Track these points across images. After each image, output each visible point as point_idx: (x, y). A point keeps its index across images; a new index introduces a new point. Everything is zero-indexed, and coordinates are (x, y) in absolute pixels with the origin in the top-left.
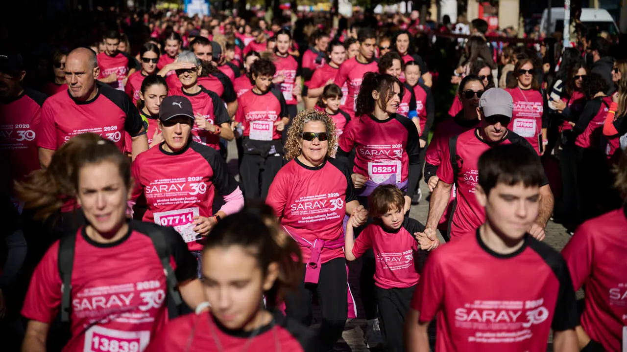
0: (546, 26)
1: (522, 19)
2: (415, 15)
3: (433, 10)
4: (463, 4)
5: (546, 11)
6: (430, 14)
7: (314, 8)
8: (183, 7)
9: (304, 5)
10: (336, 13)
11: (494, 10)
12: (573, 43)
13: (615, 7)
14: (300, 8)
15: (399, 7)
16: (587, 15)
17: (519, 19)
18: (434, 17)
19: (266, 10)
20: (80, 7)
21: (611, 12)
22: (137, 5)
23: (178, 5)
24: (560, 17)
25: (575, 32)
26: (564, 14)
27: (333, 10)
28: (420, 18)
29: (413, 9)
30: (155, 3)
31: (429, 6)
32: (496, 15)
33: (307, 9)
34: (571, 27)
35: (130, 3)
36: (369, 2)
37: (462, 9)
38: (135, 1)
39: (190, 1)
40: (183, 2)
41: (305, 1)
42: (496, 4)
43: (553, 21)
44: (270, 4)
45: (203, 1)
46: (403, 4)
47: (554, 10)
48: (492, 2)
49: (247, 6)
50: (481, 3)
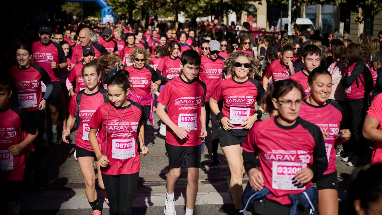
0: (280, 27)
1: (268, 23)
2: (216, 21)
3: (225, 19)
4: (239, 16)
5: (280, 19)
6: (223, 21)
7: (166, 19)
8: (101, 19)
9: (161, 18)
10: (177, 21)
11: (254, 20)
12: (293, 33)
13: (313, 17)
14: (159, 19)
15: (208, 18)
16: (300, 21)
17: (267, 23)
18: (225, 23)
19: (142, 20)
20: (49, 20)
21: (311, 20)
22: (78, 18)
23: (98, 18)
24: (286, 23)
25: (293, 28)
26: (288, 21)
28: (218, 23)
29: (215, 18)
30: (87, 17)
31: (223, 17)
32: (256, 22)
33: (163, 20)
34: (292, 25)
35: (75, 17)
36: (193, 16)
37: (239, 18)
38: (77, 16)
39: (104, 16)
40: (101, 17)
41: (162, 16)
42: (255, 16)
43: (283, 24)
44: (144, 17)
45: (111, 16)
46: (210, 17)
47: (283, 19)
48: (253, 15)
49: (133, 18)
50: (248, 16)
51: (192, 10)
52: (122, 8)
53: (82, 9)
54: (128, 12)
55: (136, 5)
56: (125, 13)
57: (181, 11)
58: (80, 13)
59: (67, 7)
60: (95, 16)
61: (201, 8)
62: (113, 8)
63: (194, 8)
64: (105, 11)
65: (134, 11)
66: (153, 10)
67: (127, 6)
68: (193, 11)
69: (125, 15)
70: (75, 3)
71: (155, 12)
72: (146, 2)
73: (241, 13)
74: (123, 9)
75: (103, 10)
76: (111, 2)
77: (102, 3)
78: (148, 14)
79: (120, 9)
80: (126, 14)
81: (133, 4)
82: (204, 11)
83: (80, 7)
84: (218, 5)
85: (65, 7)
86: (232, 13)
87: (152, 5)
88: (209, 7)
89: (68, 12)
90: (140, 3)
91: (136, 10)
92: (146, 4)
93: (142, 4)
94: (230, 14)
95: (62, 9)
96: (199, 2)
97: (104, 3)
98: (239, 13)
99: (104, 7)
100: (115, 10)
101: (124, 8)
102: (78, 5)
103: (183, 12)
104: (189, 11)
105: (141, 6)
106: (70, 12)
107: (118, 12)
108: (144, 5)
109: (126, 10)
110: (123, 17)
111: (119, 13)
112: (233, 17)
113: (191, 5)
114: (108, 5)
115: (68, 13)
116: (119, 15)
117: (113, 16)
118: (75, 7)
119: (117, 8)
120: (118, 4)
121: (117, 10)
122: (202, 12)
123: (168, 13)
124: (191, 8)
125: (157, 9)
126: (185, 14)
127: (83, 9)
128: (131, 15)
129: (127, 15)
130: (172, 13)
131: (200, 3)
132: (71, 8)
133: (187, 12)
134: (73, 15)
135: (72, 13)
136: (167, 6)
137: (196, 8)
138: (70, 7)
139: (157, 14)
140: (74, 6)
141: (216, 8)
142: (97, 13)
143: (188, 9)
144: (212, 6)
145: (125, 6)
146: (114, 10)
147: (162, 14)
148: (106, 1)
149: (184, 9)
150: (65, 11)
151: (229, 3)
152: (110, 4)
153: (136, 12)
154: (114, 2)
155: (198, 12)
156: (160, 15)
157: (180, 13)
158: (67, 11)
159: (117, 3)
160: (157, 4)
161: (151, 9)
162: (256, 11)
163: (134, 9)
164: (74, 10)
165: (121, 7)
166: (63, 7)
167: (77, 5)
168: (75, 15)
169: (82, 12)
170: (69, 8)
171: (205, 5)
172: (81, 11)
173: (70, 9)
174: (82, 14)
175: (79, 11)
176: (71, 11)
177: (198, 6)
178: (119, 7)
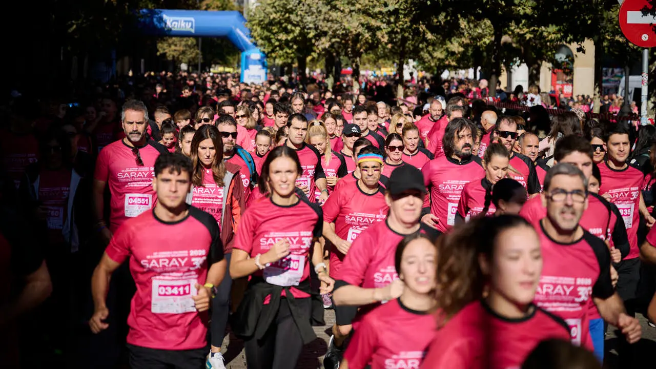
0: (623, 94)
1: (597, 89)
2: (484, 83)
3: (503, 78)
4: (534, 72)
5: (624, 78)
6: (499, 83)
7: (378, 73)
8: (240, 71)
9: (366, 69)
10: (401, 80)
11: (568, 78)
12: (651, 120)
14: (362, 72)
15: (468, 73)
17: (595, 89)
18: (504, 87)
19: (327, 77)
20: (131, 74)
22: (190, 69)
23: (233, 68)
24: (638, 86)
25: (653, 108)
27: (397, 78)
28: (488, 87)
30: (210, 67)
31: (498, 74)
32: (571, 81)
33: (370, 74)
34: (649, 102)
35: (184, 66)
36: (435, 68)
37: (534, 78)
38: (189, 65)
39: (247, 67)
40: (239, 66)
41: (368, 66)
42: (570, 72)
43: (631, 90)
44: (331, 72)
45: (260, 66)
46: (471, 71)
47: (632, 78)
48: (565, 70)
49: (307, 71)
50: (554, 72)
51: (433, 58)
52: (284, 51)
53: (199, 51)
54: (296, 60)
55: (314, 45)
56: (290, 61)
57: (410, 58)
58: (194, 59)
59: (170, 46)
60: (226, 64)
61: (453, 53)
62: (266, 51)
63: (439, 54)
64: (247, 57)
65: (309, 59)
66: (349, 58)
67: (295, 47)
68: (435, 60)
69: (289, 65)
70: (185, 39)
71: (353, 62)
72: (337, 42)
73: (539, 66)
74: (286, 52)
75: (243, 55)
76: (262, 39)
77: (243, 40)
78: (339, 65)
79: (281, 52)
80: (293, 63)
81: (308, 44)
82: (458, 61)
83: (197, 45)
84: (489, 47)
85: (165, 45)
86: (518, 66)
87: (348, 48)
88: (470, 52)
89: (171, 56)
90: (324, 43)
91: (315, 55)
92: (336, 46)
93: (327, 45)
94: (515, 67)
95: (158, 51)
96: (448, 42)
97: (248, 41)
98: (536, 66)
99: (247, 47)
100: (269, 55)
101: (289, 51)
102: (192, 43)
103: (414, 60)
104: (426, 60)
105: (324, 49)
106: (174, 57)
107: (275, 59)
108: (332, 46)
109: (292, 55)
110: (286, 69)
111: (279, 62)
112: (520, 74)
113: (430, 48)
114: (255, 44)
115: (170, 58)
116: (278, 64)
117: (264, 66)
118: (186, 45)
119: (273, 51)
120: (277, 43)
121: (273, 55)
122: (454, 63)
123: (380, 61)
124: (431, 55)
125: (359, 54)
126: (418, 66)
127: (203, 50)
128: (302, 66)
129: (296, 65)
130: (391, 62)
131: (451, 43)
132: (177, 48)
133: (421, 61)
134: (181, 62)
135: (178, 58)
136: (380, 50)
137: (441, 53)
138: (176, 45)
139: (357, 66)
140: (183, 43)
141: (485, 54)
142: (230, 59)
143: (426, 56)
144: (477, 49)
145: (291, 48)
146: (267, 55)
147: (369, 63)
148: (252, 37)
149: (416, 54)
150: (164, 55)
151: (514, 45)
152: (260, 42)
153: (313, 60)
154: (268, 39)
155: (447, 63)
156: (364, 64)
157: (407, 63)
158: (167, 55)
159: (273, 41)
160: (359, 46)
161: (346, 54)
162: (573, 61)
163: (310, 55)
164: (184, 53)
165: (282, 49)
166: (159, 45)
167: (189, 43)
168: (185, 63)
169: (200, 57)
170: (173, 47)
171: (461, 49)
172: (197, 54)
173: (175, 50)
174: (200, 60)
175: (193, 55)
176: (176, 54)
177: (447, 50)
178: (278, 48)
